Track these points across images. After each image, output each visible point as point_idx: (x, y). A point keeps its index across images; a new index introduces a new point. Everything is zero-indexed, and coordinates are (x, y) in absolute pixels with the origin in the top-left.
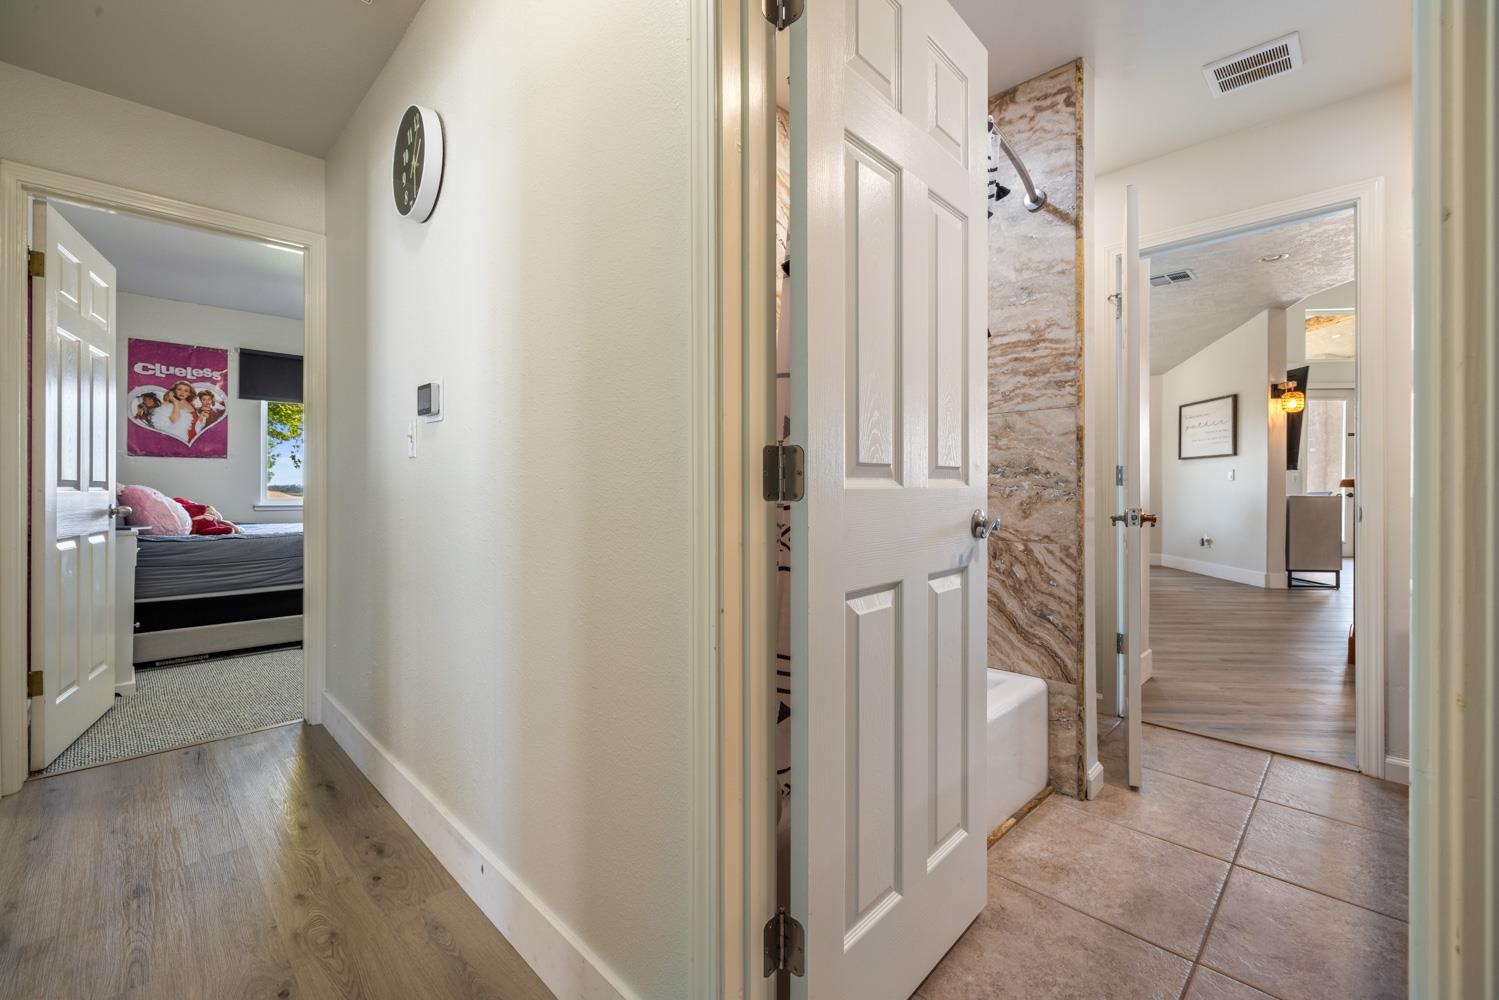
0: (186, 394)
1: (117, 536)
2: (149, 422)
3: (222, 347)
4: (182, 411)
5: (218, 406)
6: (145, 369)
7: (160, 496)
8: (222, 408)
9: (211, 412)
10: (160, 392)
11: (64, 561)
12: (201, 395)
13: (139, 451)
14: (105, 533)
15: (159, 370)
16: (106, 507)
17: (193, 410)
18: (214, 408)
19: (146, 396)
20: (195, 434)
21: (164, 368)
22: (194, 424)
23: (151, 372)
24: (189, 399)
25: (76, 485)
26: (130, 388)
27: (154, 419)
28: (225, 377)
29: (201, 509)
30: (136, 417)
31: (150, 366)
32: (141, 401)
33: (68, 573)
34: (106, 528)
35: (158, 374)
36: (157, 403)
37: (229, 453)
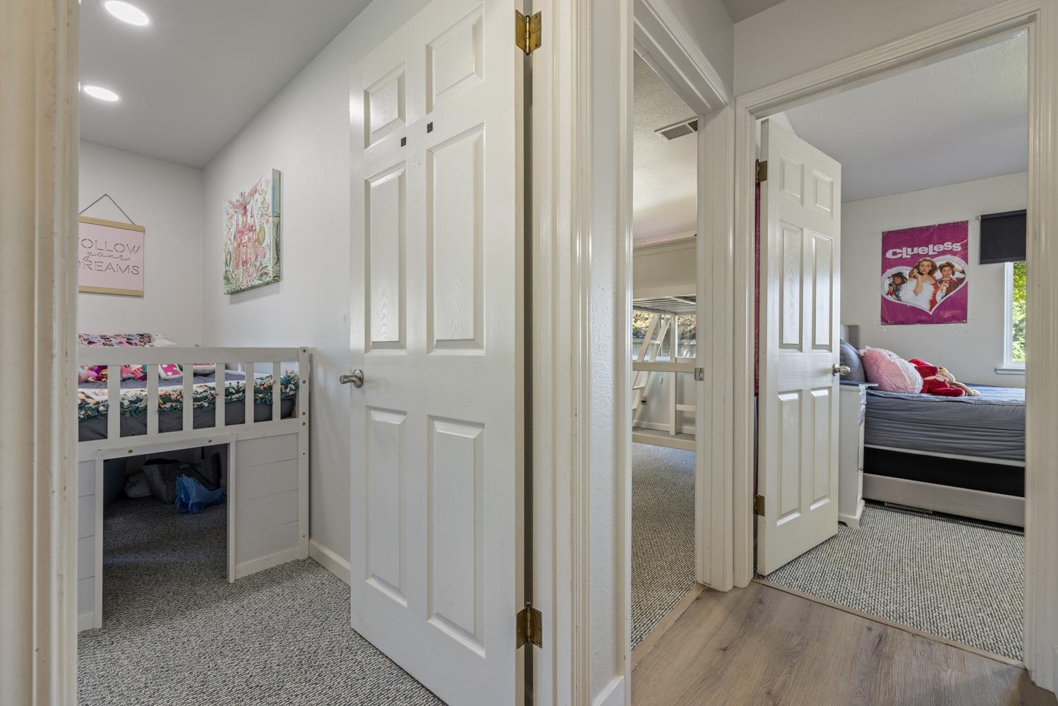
0: (928, 269)
1: (841, 390)
2: (897, 296)
3: (962, 220)
4: (924, 284)
5: (958, 275)
6: (895, 254)
7: (895, 358)
8: (962, 276)
9: (951, 282)
10: (906, 271)
11: (786, 410)
12: (941, 268)
13: (889, 321)
14: (829, 388)
15: (906, 252)
16: (830, 366)
17: (934, 282)
18: (954, 277)
19: (894, 276)
20: (937, 303)
21: (909, 250)
22: (934, 295)
23: (899, 256)
24: (931, 273)
25: (799, 347)
26: (883, 271)
27: (901, 294)
28: (965, 247)
29: (933, 371)
30: (887, 294)
31: (898, 251)
32: (891, 280)
33: (790, 420)
34: (829, 384)
35: (905, 256)
36: (904, 280)
37: (968, 318)
